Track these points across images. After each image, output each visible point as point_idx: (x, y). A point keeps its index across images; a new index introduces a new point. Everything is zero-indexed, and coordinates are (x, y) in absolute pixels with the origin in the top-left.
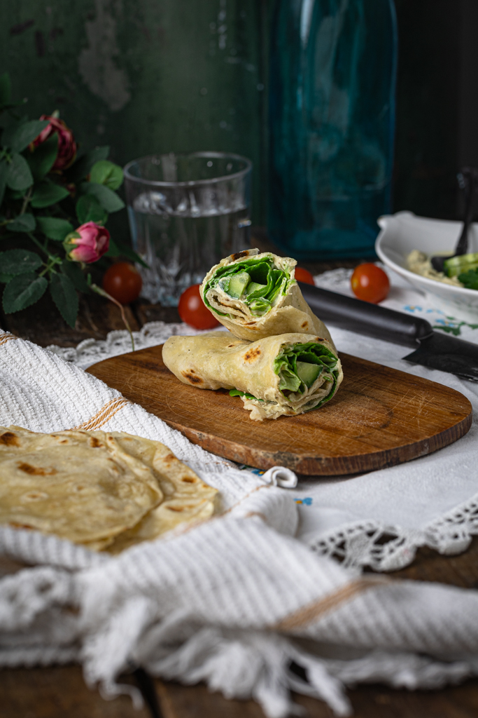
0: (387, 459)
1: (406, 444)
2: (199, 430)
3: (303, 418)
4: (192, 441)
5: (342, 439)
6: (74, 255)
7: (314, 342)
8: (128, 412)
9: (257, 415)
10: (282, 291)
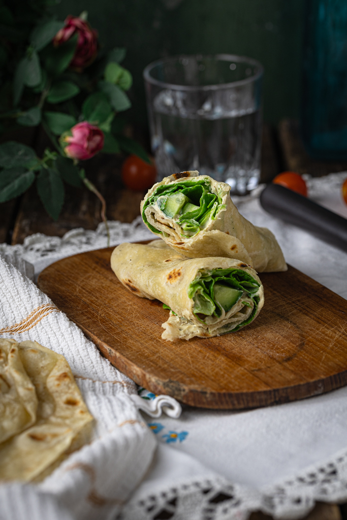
0: (275, 397)
1: (297, 384)
2: (110, 346)
3: (215, 341)
4: (103, 355)
5: (239, 370)
6: (69, 152)
7: (236, 268)
8: (51, 319)
9: (168, 335)
10: (211, 215)
